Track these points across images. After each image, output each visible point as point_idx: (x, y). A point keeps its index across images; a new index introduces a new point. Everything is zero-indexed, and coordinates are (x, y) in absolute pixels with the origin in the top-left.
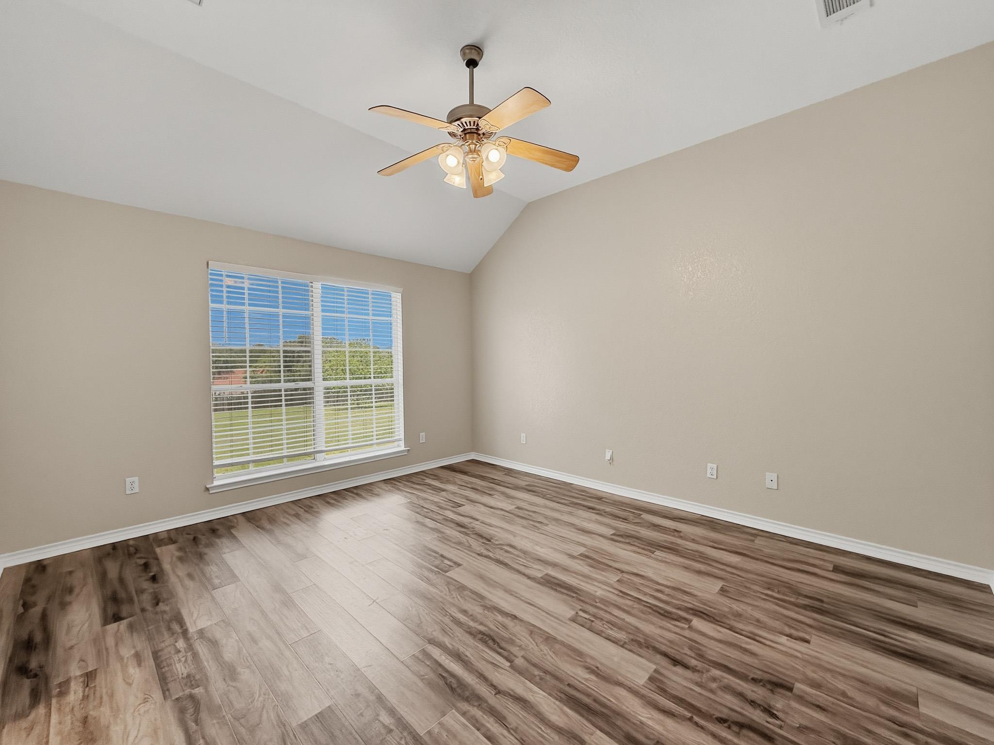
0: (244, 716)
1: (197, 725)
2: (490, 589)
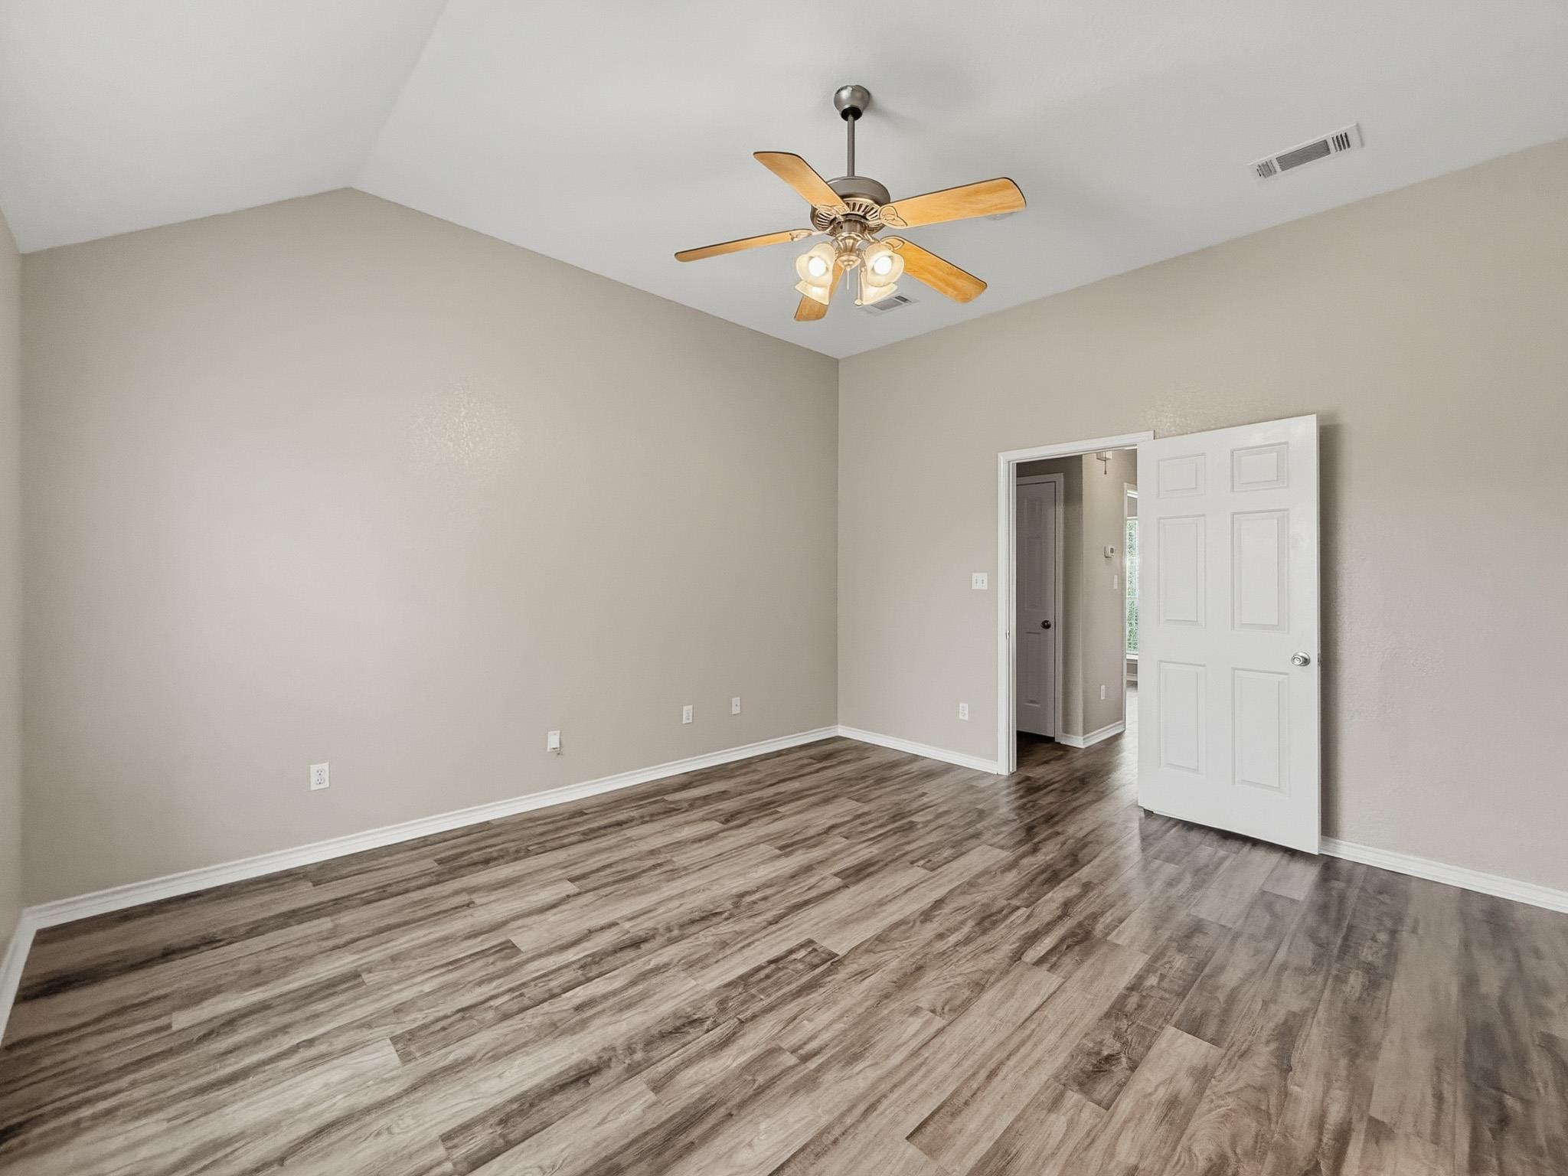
0: (1258, 1109)
1: (1318, 1163)
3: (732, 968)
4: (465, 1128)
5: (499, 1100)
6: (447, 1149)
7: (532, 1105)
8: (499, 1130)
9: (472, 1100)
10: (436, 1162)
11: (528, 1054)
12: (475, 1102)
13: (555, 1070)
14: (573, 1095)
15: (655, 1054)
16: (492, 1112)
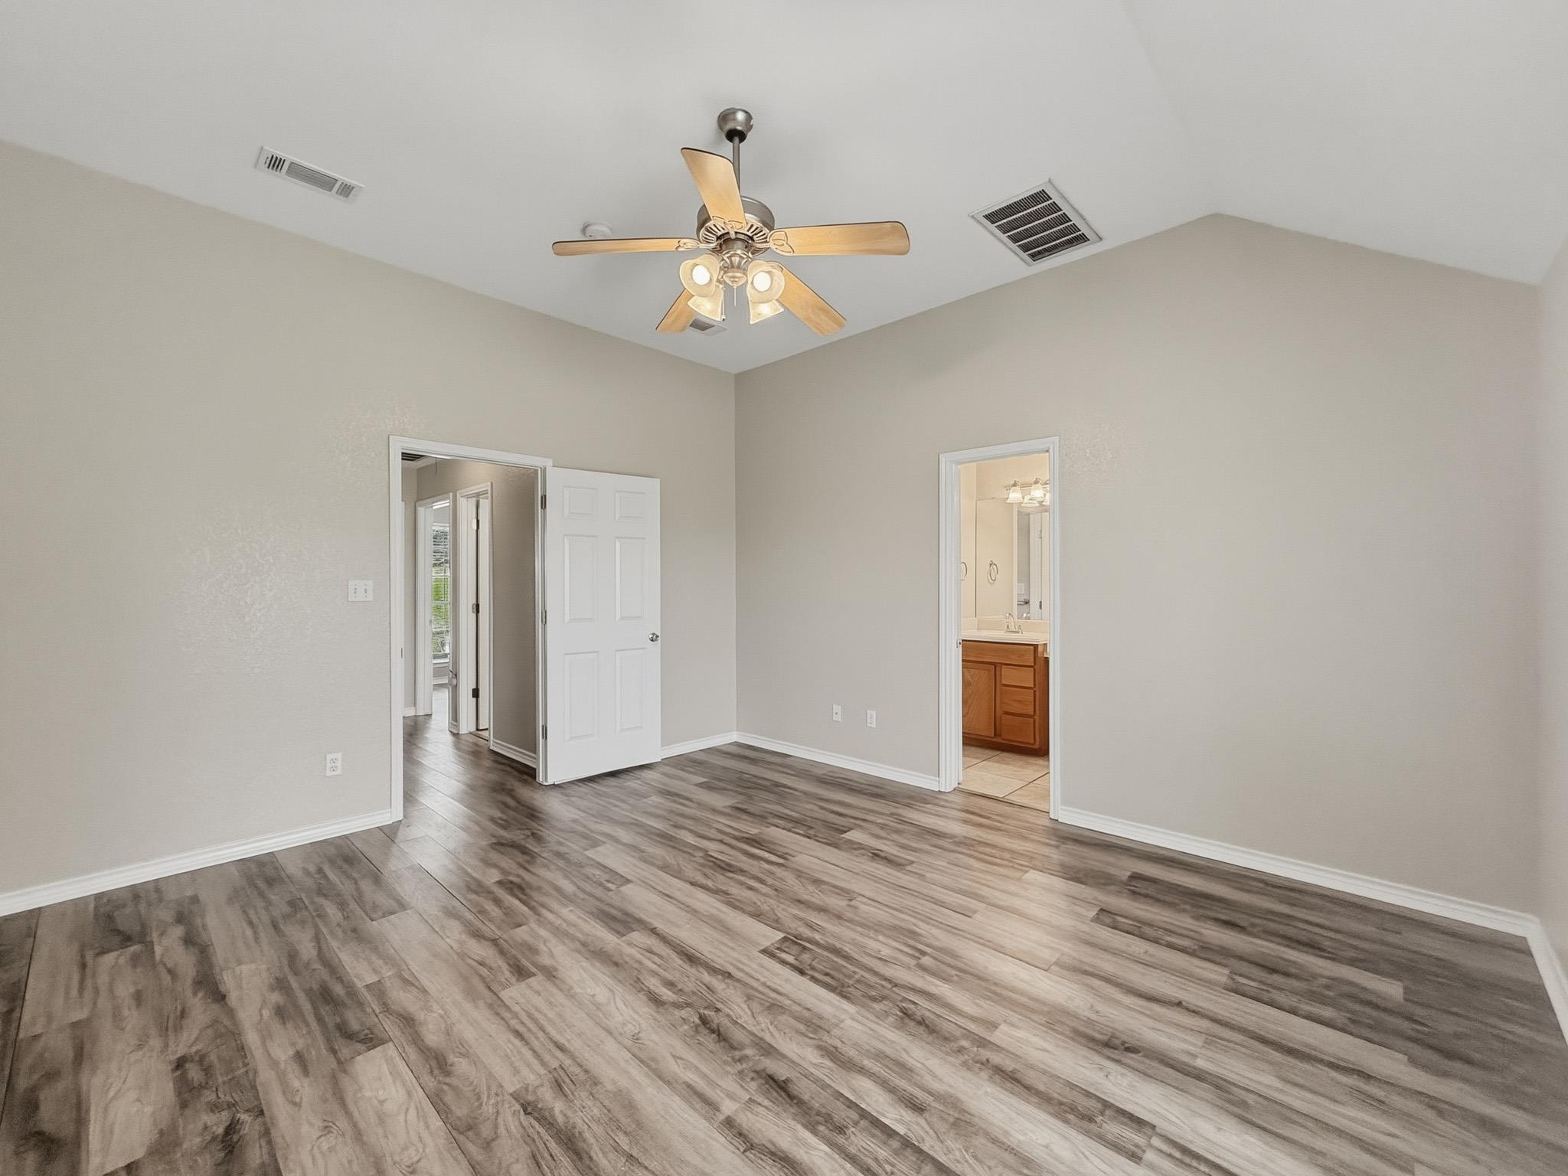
2: (714, 912)
3: (816, 997)
4: (1117, 1147)
5: (1073, 1134)
6: (1144, 1151)
7: (1061, 1104)
8: (1099, 1119)
9: (1087, 1158)
10: (1161, 1154)
11: (1006, 1133)
12: (1087, 1153)
13: (1014, 1101)
14: (1031, 1078)
15: (958, 1032)
16: (1087, 1133)
